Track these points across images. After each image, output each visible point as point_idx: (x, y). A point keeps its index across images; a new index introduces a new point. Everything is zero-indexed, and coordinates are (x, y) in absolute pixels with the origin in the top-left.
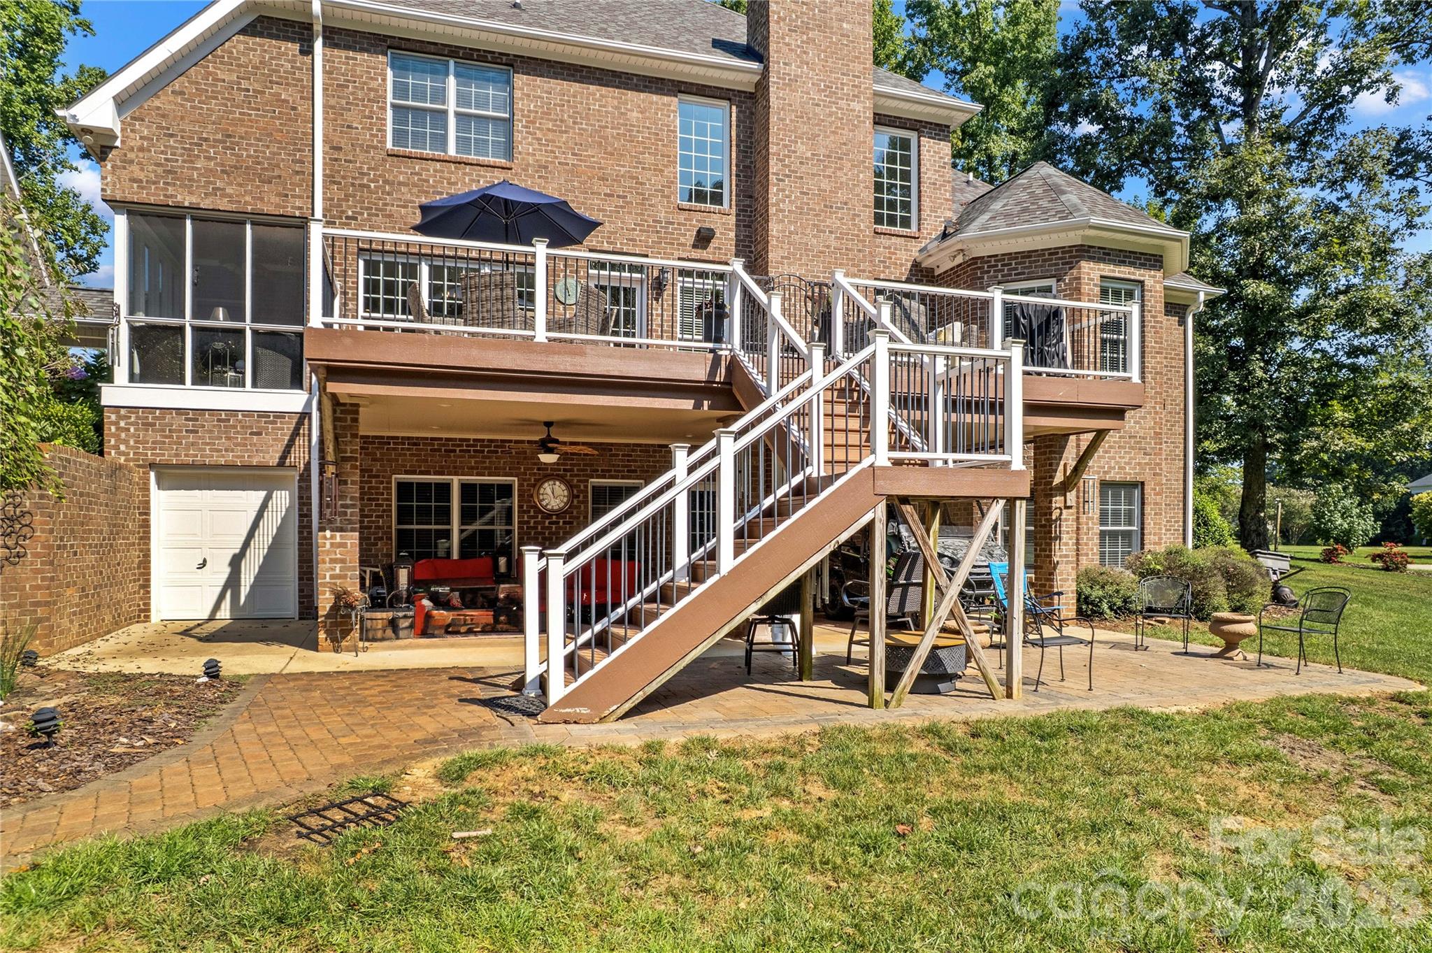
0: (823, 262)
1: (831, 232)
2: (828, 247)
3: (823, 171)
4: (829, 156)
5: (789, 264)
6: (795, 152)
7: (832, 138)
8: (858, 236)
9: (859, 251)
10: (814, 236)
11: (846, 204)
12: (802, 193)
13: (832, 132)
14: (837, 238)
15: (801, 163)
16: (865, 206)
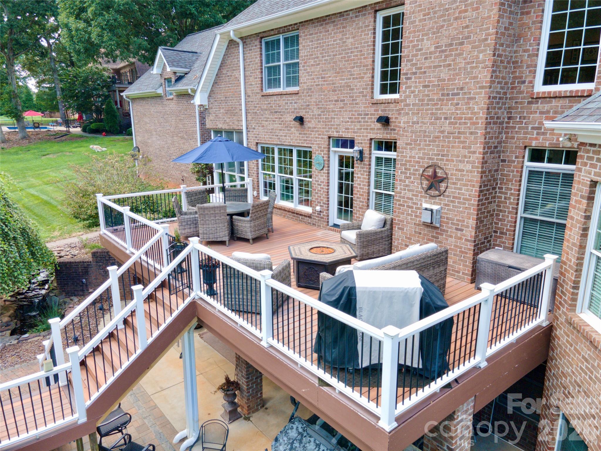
0: (438, 146)
1: (446, 119)
2: (442, 132)
3: (445, 61)
4: (451, 45)
5: (411, 149)
6: (421, 50)
7: (455, 25)
8: (471, 119)
9: (471, 133)
10: (431, 124)
11: (462, 89)
12: (425, 86)
13: (456, 19)
14: (450, 123)
15: (426, 59)
16: (482, 87)
